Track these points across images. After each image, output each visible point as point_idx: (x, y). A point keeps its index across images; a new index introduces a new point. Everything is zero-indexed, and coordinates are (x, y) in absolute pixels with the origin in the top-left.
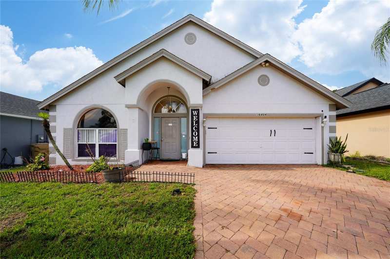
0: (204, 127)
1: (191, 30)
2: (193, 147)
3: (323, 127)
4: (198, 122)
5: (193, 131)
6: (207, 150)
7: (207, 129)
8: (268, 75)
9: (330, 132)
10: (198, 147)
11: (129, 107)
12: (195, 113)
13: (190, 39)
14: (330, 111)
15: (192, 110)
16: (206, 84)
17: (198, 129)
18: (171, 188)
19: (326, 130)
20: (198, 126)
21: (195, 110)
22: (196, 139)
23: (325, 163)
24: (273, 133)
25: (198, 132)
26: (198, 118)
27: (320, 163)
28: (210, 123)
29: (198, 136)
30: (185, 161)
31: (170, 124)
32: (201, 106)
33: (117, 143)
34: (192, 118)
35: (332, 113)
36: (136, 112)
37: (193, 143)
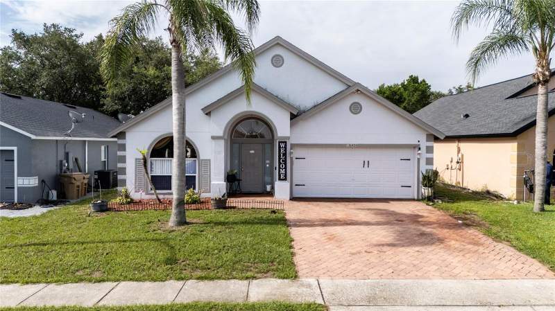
0: (291, 158)
1: (278, 51)
2: (280, 179)
3: (419, 159)
4: (285, 155)
5: (280, 163)
7: (294, 159)
8: (361, 102)
9: (427, 164)
10: (285, 179)
11: (213, 138)
12: (282, 145)
13: (277, 62)
14: (427, 141)
15: (279, 142)
16: (293, 117)
17: (285, 161)
19: (423, 162)
20: (286, 158)
21: (283, 142)
22: (283, 171)
23: (420, 198)
24: (366, 164)
25: (285, 164)
26: (285, 150)
27: (416, 198)
28: (298, 153)
29: (285, 168)
30: (271, 194)
31: (252, 152)
32: (289, 138)
33: (197, 175)
34: (280, 151)
35: (430, 144)
36: (222, 143)
37: (280, 176)
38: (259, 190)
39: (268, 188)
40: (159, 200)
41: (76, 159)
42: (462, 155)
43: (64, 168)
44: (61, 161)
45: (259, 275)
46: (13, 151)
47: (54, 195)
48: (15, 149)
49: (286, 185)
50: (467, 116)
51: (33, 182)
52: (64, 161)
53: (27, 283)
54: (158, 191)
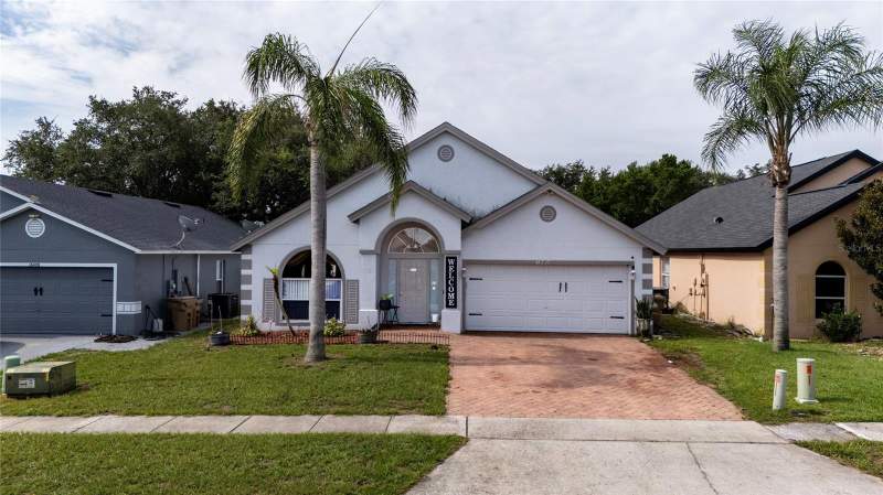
0: (464, 279)
1: (446, 141)
2: (448, 306)
3: (633, 282)
4: (454, 274)
5: (448, 286)
6: (469, 310)
7: (468, 280)
8: (555, 207)
9: (644, 287)
10: (455, 307)
11: (364, 253)
12: (451, 262)
13: (446, 155)
14: (644, 256)
15: (447, 259)
16: (464, 225)
17: (455, 283)
18: (428, 346)
19: (638, 286)
20: (455, 279)
21: (451, 258)
22: (452, 296)
23: (636, 332)
24: (563, 287)
25: (455, 287)
26: (455, 269)
27: (630, 332)
28: (473, 272)
29: (455, 292)
30: (437, 326)
31: (414, 270)
32: (459, 253)
33: (341, 300)
34: (447, 269)
35: (647, 261)
36: (373, 259)
37: (448, 302)
38: (423, 321)
39: (435, 318)
40: (293, 331)
41: (186, 280)
42: (707, 276)
43: (171, 290)
44: (168, 282)
45: (403, 411)
46: (112, 269)
47: (159, 324)
48: (115, 266)
49: (456, 314)
50: (720, 220)
52: (172, 282)
53: (153, 415)
54: (292, 321)
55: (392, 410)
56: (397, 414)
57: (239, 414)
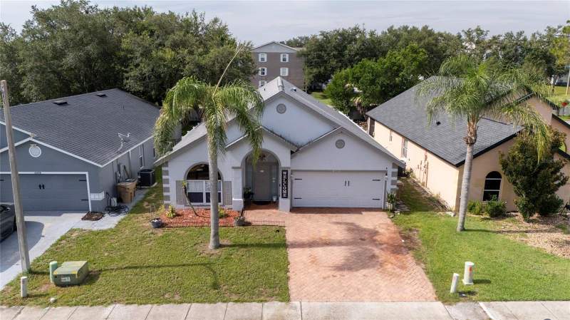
0: (292, 181)
1: (282, 102)
2: (283, 197)
3: (386, 181)
4: (286, 180)
5: (283, 187)
6: (294, 196)
8: (345, 140)
9: (392, 184)
10: (287, 197)
11: (233, 168)
12: (285, 173)
13: (281, 109)
14: (393, 168)
15: (283, 171)
16: (292, 152)
17: (287, 185)
18: (274, 228)
19: (389, 184)
20: (287, 182)
21: (284, 171)
22: (285, 192)
23: (386, 209)
24: (347, 183)
25: (287, 186)
26: (287, 176)
27: (382, 208)
28: (297, 176)
29: (287, 189)
31: (262, 171)
32: (289, 168)
33: (221, 192)
34: (283, 177)
35: (394, 170)
36: (240, 172)
37: (283, 194)
38: (268, 199)
39: (275, 199)
40: (196, 214)
41: (125, 167)
42: (428, 163)
43: (118, 178)
44: (116, 173)
46: (85, 175)
47: (114, 202)
48: (87, 173)
49: (287, 201)
50: (438, 123)
51: (100, 197)
52: (118, 173)
54: (192, 204)
55: (262, 298)
56: (266, 301)
57: (185, 302)
